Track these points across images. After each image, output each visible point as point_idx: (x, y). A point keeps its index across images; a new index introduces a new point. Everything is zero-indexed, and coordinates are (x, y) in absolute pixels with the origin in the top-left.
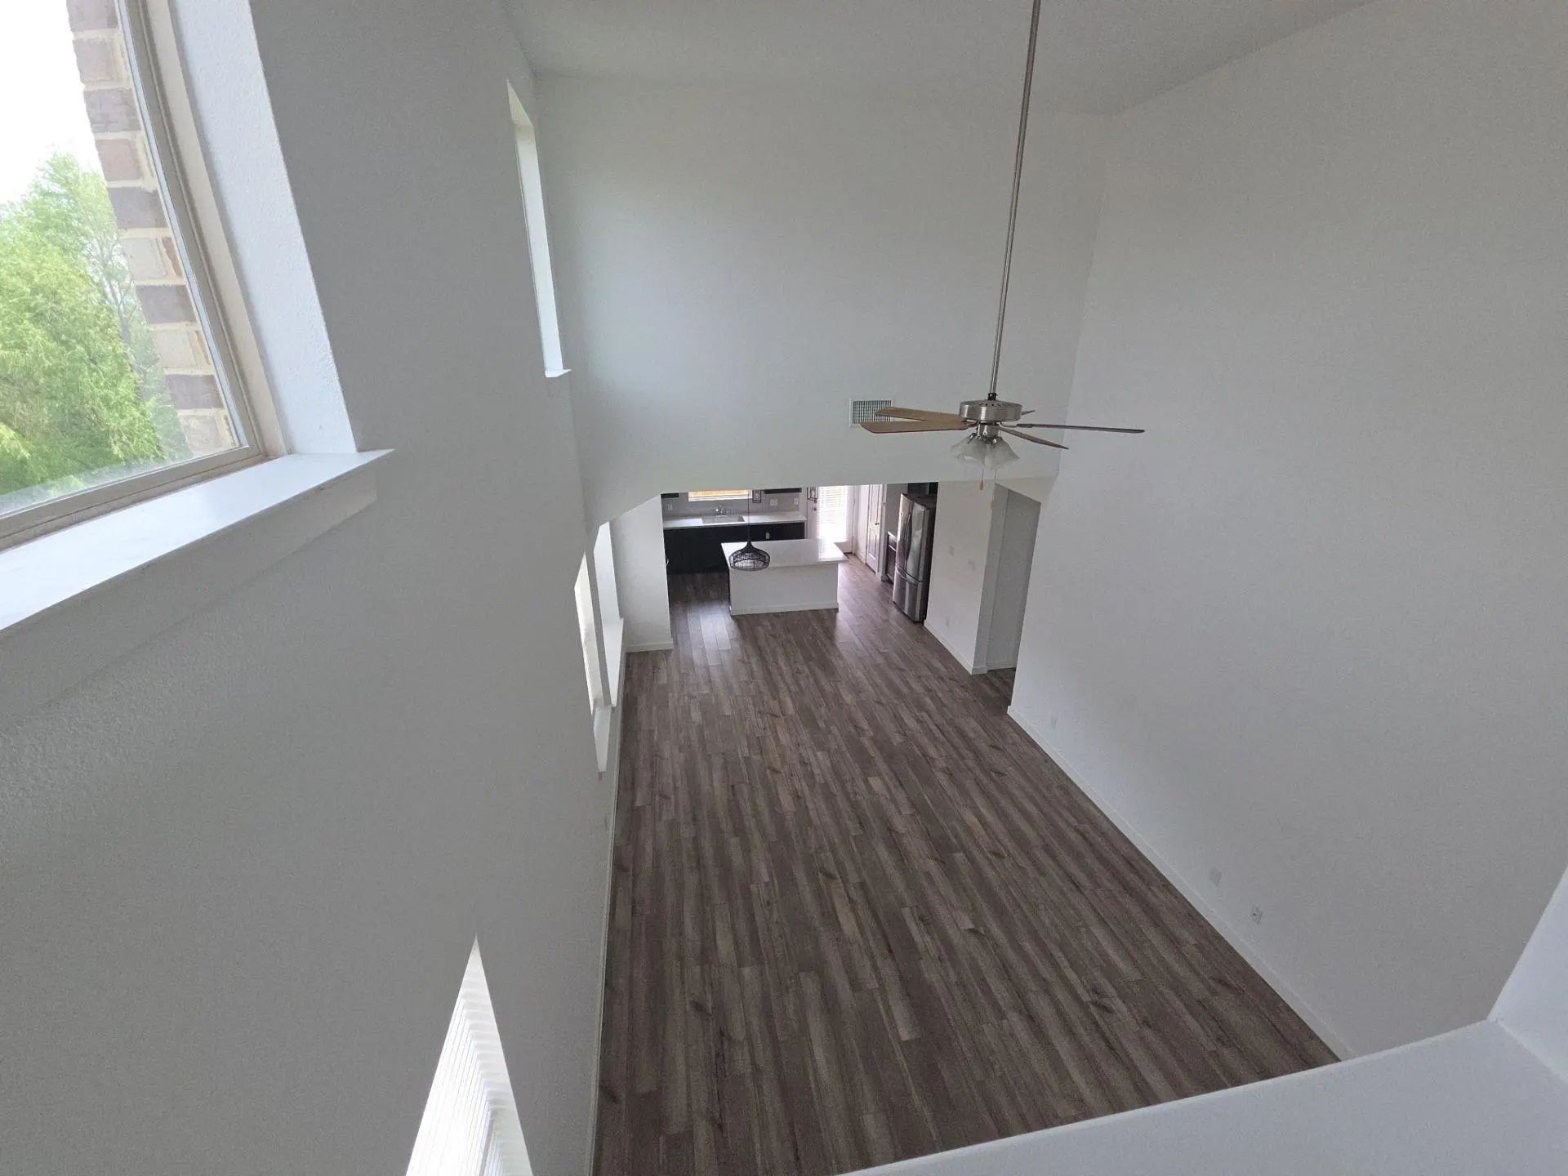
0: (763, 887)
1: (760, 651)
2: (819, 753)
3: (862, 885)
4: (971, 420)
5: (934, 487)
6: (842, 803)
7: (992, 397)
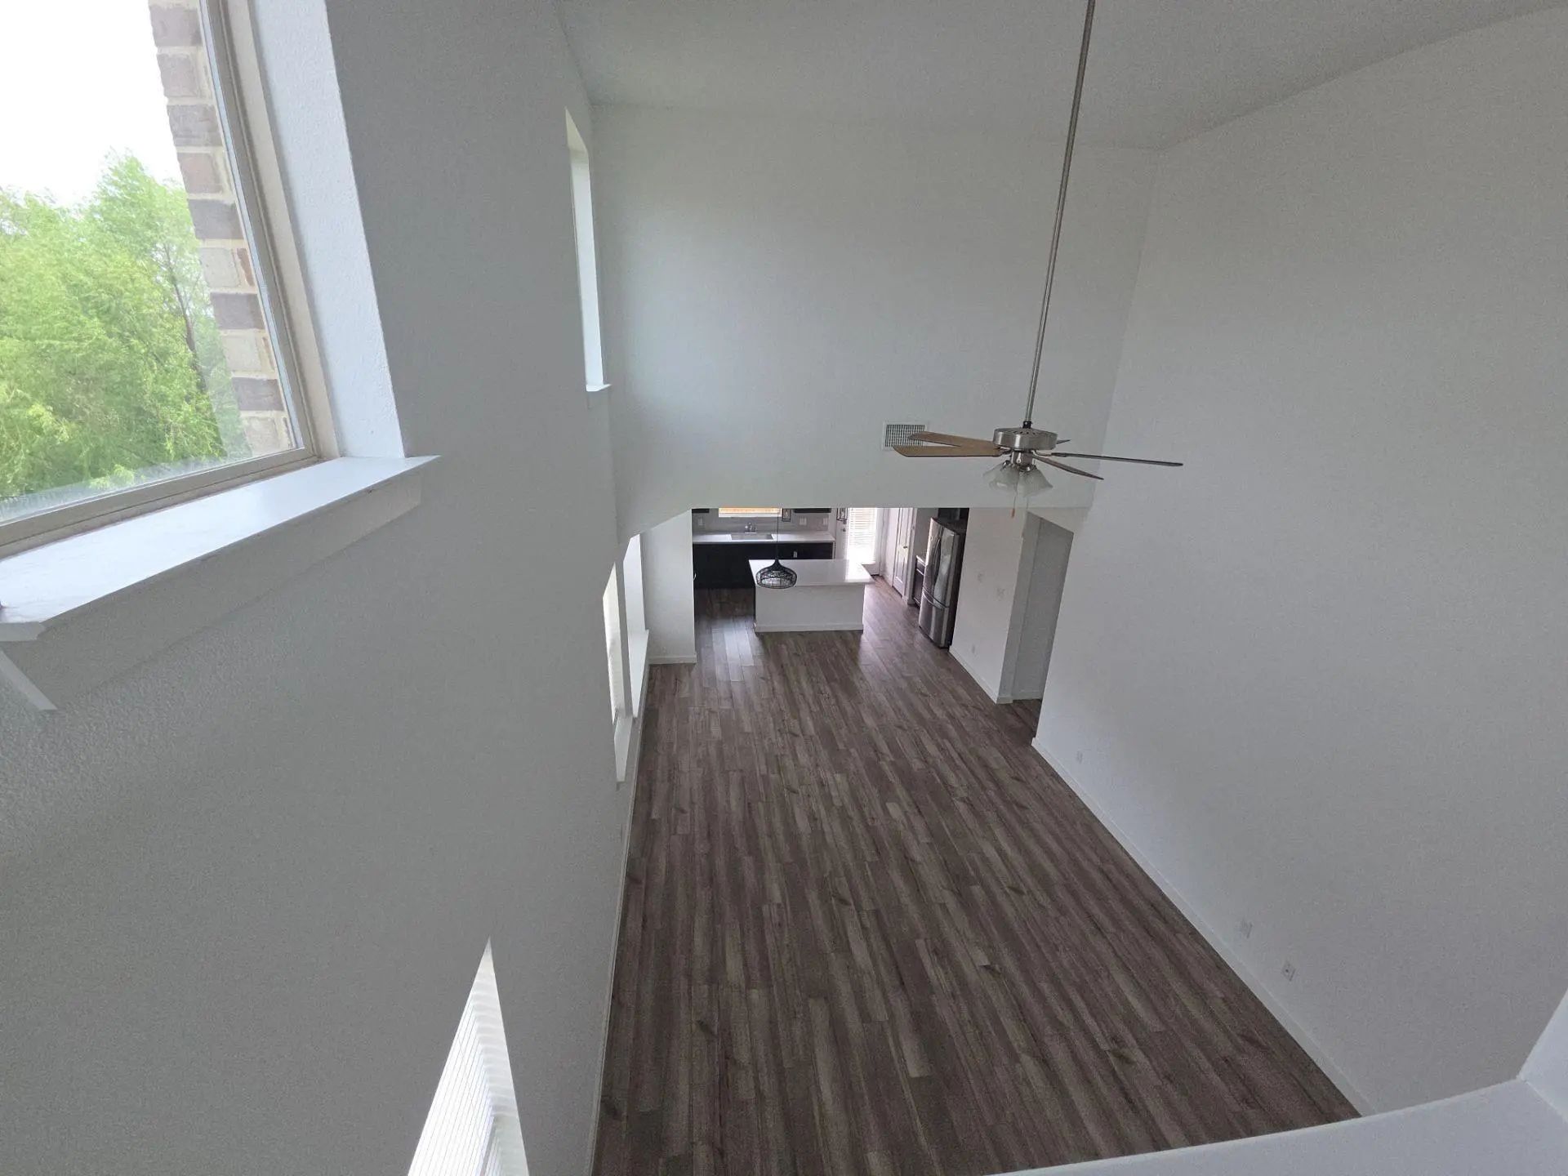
0: (775, 909)
1: (782, 670)
2: (838, 777)
3: (877, 913)
4: (1005, 448)
5: (965, 512)
7: (1027, 425)
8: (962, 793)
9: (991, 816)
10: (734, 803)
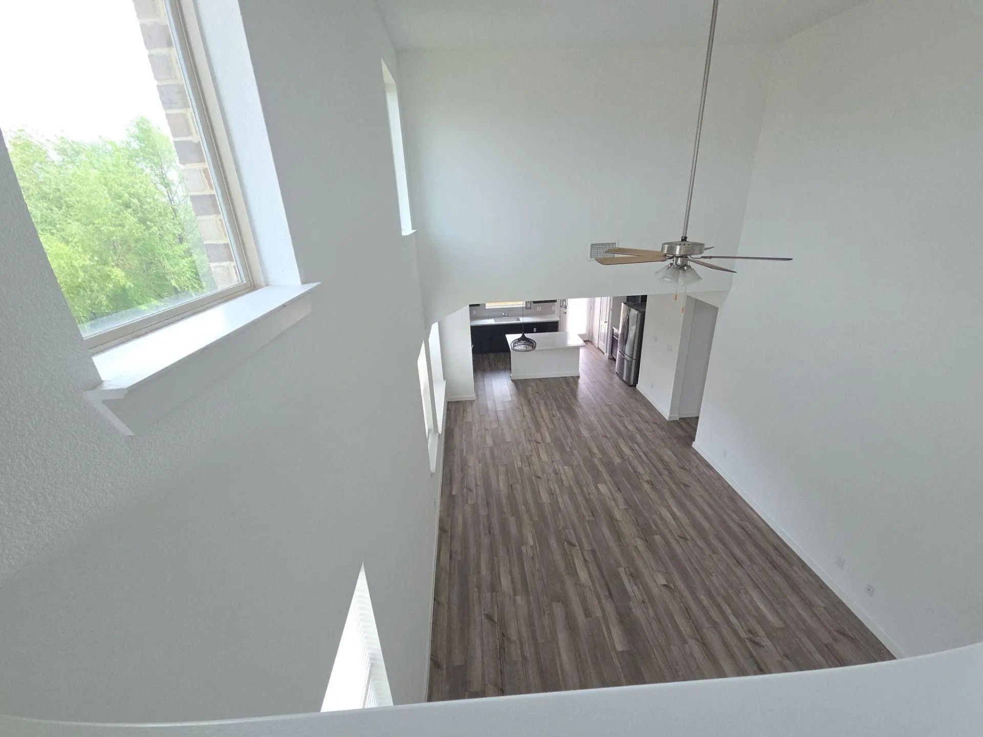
0: (529, 550)
1: (529, 402)
2: (566, 467)
3: (593, 551)
4: (669, 254)
5: (644, 298)
6: (580, 499)
7: (684, 239)
8: (646, 477)
9: (666, 492)
10: (502, 485)
